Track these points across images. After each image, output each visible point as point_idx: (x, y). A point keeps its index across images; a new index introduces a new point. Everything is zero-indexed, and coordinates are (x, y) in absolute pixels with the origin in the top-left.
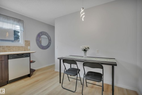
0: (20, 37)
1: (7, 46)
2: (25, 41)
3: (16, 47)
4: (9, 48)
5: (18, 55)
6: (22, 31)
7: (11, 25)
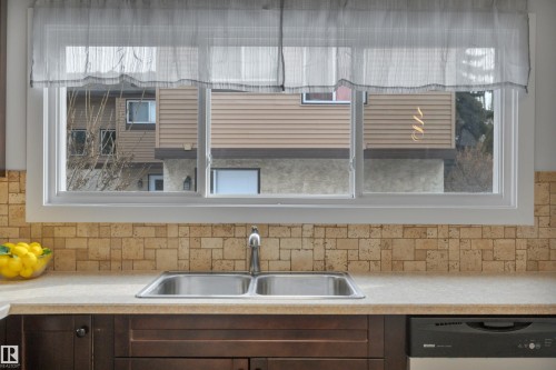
0: (496, 123)
1: (405, 227)
2: (538, 174)
3: (465, 234)
4: (420, 244)
5: (481, 325)
6: (515, 93)
7: (436, 53)
